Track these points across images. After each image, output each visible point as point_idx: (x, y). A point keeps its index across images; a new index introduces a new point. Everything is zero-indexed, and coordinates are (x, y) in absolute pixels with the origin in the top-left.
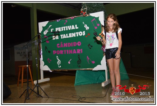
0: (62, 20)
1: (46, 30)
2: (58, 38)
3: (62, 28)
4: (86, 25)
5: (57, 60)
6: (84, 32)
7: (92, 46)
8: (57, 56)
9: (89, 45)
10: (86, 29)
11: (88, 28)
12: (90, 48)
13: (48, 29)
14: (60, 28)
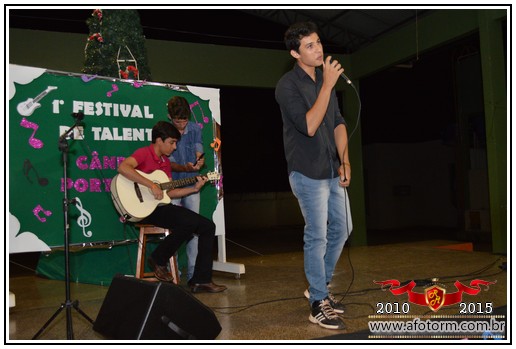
1: (31, 100)
2: (82, 137)
3: (99, 105)
5: (78, 213)
8: (77, 199)
13: (41, 96)
14: (92, 104)
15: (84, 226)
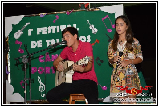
0: (50, 15)
1: (19, 31)
2: (41, 46)
3: (49, 28)
4: (93, 26)
5: (39, 85)
6: (89, 37)
7: (102, 61)
8: (39, 77)
9: (98, 59)
10: (93, 32)
11: (96, 30)
12: (100, 65)
13: (23, 29)
14: (46, 28)
15: (41, 91)
